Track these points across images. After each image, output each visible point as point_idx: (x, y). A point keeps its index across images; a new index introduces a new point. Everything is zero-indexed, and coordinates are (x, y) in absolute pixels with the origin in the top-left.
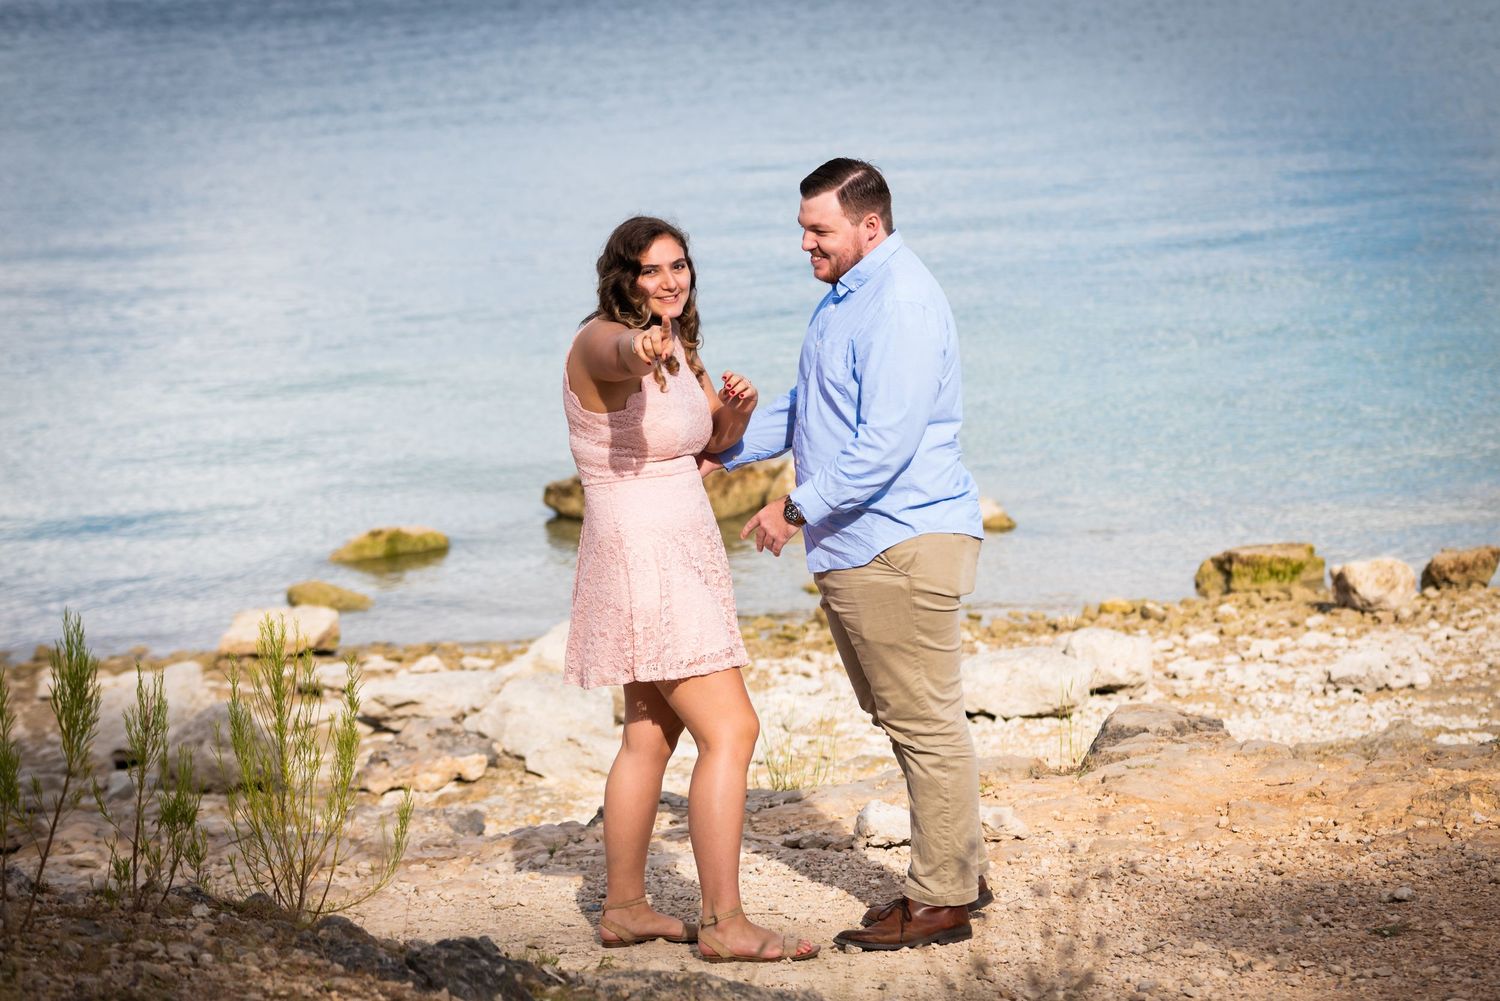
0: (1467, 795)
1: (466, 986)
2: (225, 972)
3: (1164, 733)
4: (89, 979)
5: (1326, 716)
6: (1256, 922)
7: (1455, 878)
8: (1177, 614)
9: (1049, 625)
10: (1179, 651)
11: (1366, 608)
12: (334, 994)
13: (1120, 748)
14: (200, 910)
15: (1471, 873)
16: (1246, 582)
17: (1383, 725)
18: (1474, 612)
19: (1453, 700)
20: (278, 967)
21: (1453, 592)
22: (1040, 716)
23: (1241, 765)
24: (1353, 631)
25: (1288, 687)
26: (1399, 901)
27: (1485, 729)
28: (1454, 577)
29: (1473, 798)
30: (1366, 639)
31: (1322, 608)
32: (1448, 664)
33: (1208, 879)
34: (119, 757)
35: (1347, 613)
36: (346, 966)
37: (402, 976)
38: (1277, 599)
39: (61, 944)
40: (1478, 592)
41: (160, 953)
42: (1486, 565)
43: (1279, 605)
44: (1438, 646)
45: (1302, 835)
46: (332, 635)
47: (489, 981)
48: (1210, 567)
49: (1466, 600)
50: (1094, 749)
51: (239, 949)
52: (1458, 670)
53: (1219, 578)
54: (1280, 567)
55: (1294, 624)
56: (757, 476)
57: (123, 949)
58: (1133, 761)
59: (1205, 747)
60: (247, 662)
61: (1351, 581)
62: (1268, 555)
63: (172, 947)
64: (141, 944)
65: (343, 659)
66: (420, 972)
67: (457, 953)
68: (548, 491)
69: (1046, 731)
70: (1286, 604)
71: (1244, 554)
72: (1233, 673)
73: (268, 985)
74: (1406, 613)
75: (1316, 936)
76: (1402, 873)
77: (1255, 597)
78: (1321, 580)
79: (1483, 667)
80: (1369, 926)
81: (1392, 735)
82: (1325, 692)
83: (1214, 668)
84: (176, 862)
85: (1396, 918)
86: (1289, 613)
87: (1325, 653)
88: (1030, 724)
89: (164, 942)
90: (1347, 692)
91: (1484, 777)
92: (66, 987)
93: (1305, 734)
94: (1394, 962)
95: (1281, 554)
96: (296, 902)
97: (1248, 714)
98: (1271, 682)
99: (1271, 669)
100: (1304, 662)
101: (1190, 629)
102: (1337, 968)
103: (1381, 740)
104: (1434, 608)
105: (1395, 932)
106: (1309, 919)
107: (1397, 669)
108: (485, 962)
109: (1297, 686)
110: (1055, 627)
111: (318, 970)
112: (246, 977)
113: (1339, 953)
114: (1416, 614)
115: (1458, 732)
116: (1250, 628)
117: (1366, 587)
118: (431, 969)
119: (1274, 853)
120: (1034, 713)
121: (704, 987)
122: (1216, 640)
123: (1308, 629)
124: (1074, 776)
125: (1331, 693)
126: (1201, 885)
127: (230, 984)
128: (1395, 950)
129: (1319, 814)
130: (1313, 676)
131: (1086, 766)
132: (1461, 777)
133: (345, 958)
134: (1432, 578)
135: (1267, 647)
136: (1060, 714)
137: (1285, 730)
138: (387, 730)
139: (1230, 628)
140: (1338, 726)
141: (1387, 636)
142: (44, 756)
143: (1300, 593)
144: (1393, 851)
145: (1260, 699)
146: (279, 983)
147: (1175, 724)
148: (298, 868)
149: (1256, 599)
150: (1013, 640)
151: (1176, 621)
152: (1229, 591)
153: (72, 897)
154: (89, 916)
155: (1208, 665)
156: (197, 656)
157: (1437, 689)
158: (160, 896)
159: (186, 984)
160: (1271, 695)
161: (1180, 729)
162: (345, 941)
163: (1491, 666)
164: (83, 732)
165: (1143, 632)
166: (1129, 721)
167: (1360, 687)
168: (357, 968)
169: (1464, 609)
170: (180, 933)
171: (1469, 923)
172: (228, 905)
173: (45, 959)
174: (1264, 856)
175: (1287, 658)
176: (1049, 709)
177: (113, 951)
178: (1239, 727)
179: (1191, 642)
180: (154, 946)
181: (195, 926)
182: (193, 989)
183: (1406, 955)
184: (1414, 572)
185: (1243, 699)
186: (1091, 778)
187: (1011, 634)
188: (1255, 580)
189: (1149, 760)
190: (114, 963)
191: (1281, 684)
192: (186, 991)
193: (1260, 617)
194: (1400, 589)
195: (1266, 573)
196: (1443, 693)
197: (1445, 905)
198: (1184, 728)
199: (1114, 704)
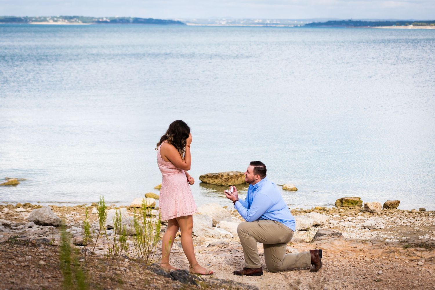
0: (394, 253)
1: (182, 280)
2: (132, 274)
3: (329, 235)
4: (103, 274)
5: (362, 234)
6: (349, 277)
7: (391, 270)
8: (331, 210)
9: (304, 211)
10: (331, 218)
11: (371, 212)
12: (154, 280)
13: (320, 238)
14: (126, 260)
15: (394, 269)
16: (346, 205)
17: (374, 237)
18: (394, 214)
19: (389, 232)
20: (143, 273)
21: (389, 209)
22: (302, 230)
23: (345, 243)
24: (368, 216)
25: (354, 227)
26: (379, 274)
27: (396, 239)
28: (390, 206)
29: (395, 253)
30: (371, 218)
31: (361, 211)
32: (388, 225)
33: (338, 267)
34: (108, 227)
35: (367, 213)
36: (157, 274)
37: (169, 277)
38: (352, 209)
39: (97, 266)
40: (395, 210)
41: (118, 269)
42: (397, 204)
43: (353, 210)
44: (386, 221)
45: (359, 259)
46: (154, 204)
47: (187, 279)
48: (338, 201)
49: (392, 211)
50: (314, 238)
51: (135, 269)
52: (390, 226)
53: (340, 204)
54: (353, 202)
55: (356, 214)
56: (244, 176)
57: (110, 267)
58: (323, 241)
59: (338, 238)
60: (136, 209)
61: (368, 206)
62: (351, 199)
63: (121, 268)
64: (114, 267)
65: (156, 209)
66: (173, 276)
67: (181, 273)
68: (200, 177)
69: (303, 233)
70: (354, 210)
71: (346, 199)
72: (343, 223)
73: (141, 277)
74: (379, 213)
75: (362, 281)
76: (380, 268)
77: (347, 208)
78: (362, 205)
79: (396, 226)
80: (373, 279)
81: (376, 239)
82: (362, 229)
83: (338, 222)
84: (122, 250)
85: (379, 278)
86: (354, 212)
87: (362, 220)
88: (300, 232)
89: (119, 267)
90: (367, 229)
91: (397, 249)
92: (98, 275)
93: (358, 237)
95: (354, 199)
96: (146, 260)
97: (346, 232)
98: (351, 226)
99: (351, 223)
100: (357, 222)
101: (334, 214)
102: (366, 288)
103: (374, 239)
104: (385, 213)
105: (379, 281)
106: (360, 277)
107: (378, 225)
108: (187, 275)
109: (356, 227)
110: (305, 212)
111: (151, 274)
112: (136, 275)
113: (366, 284)
114: (382, 213)
115: (390, 239)
116: (346, 214)
117: (371, 207)
118: (175, 276)
119: (353, 262)
120: (300, 229)
121: (232, 283)
122: (339, 216)
123: (358, 215)
124: (310, 243)
125: (363, 229)
126: (337, 268)
127: (133, 276)
128: (379, 284)
129: (361, 254)
130: (359, 225)
131: (312, 241)
133: (157, 272)
134: (385, 206)
135: (350, 218)
136: (306, 230)
137: (353, 236)
138: (165, 225)
139: (342, 214)
140: (365, 236)
141: (375, 218)
142: (93, 226)
143: (357, 207)
144: (378, 263)
145: (348, 229)
146: (143, 276)
147: (332, 233)
148: (147, 252)
149: (348, 208)
150: (296, 214)
151: (331, 212)
152: (342, 206)
153: (99, 256)
154: (103, 260)
155: (337, 221)
156: (126, 207)
157: (386, 230)
158: (118, 257)
159: (123, 276)
160: (351, 229)
161: (333, 234)
162: (157, 269)
163: (397, 225)
164: (104, 220)
165: (324, 214)
166: (322, 232)
167: (369, 228)
168: (159, 275)
169: (392, 213)
170: (122, 265)
171: (395, 280)
172: (132, 259)
173: (93, 269)
174: (351, 263)
175: (354, 221)
176: (304, 229)
177: (108, 268)
178: (345, 235)
179: (334, 217)
180: (117, 267)
181: (125, 263)
182: (125, 277)
183: (381, 286)
184: (382, 205)
185: (344, 229)
186: (313, 244)
187: (296, 212)
188: (348, 204)
189: (326, 241)
190: (108, 270)
191: (353, 226)
192: (123, 277)
193: (349, 212)
194: (378, 208)
195: (350, 203)
196: (387, 230)
197: (389, 275)
198: (334, 234)
199: (317, 228)
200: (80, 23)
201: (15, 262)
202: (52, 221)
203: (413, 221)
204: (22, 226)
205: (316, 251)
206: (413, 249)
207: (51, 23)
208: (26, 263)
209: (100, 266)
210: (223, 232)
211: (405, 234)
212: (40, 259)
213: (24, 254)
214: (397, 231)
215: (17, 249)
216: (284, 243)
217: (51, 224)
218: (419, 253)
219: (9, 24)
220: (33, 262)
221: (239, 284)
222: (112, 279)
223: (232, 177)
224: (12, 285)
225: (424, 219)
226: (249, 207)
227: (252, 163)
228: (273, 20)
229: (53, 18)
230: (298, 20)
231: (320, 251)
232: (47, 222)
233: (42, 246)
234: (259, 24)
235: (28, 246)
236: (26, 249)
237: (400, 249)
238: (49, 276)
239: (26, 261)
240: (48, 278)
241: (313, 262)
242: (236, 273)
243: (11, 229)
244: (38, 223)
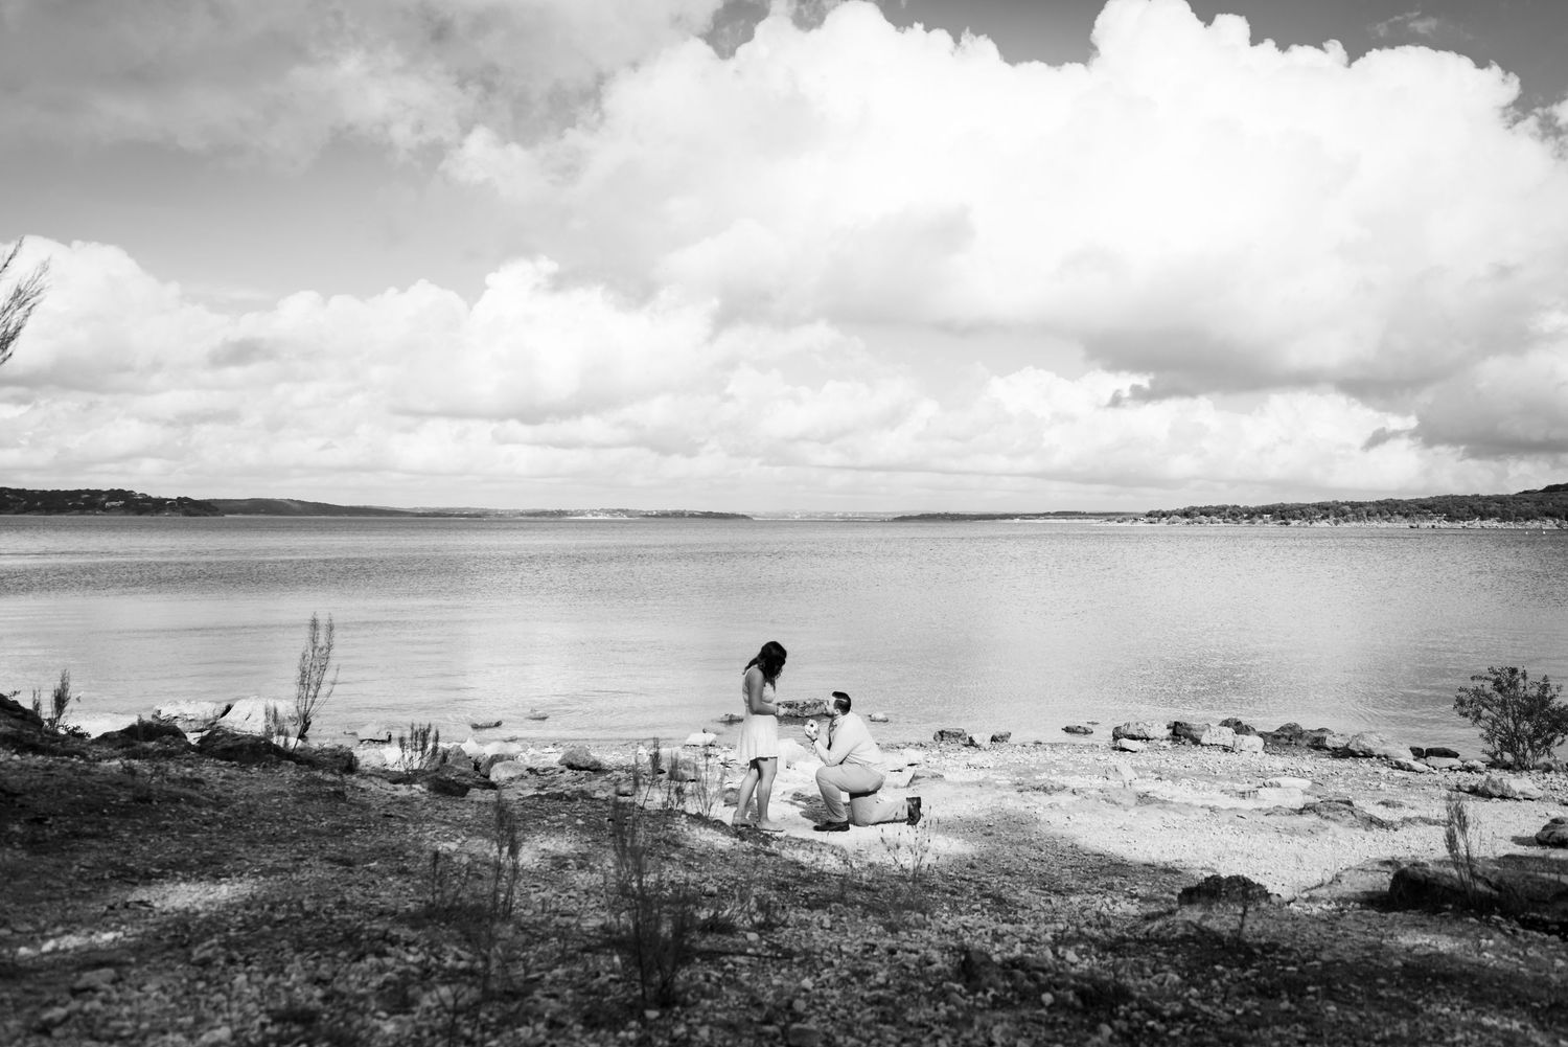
2: (690, 834)
3: (929, 777)
4: (655, 834)
5: (967, 774)
7: (1004, 820)
8: (929, 745)
10: (930, 755)
11: (977, 746)
13: (917, 781)
14: (684, 816)
15: (1008, 819)
16: (947, 738)
17: (982, 778)
18: (1004, 748)
19: (999, 771)
21: (998, 743)
22: (895, 771)
23: (948, 787)
24: (973, 752)
25: (958, 766)
26: (990, 825)
27: (1008, 780)
28: (999, 739)
29: (1006, 799)
30: (976, 753)
31: (966, 746)
32: (998, 762)
35: (972, 747)
38: (955, 743)
40: (1005, 743)
41: (674, 828)
42: (1007, 736)
44: (995, 757)
46: (713, 740)
48: (938, 733)
49: (1002, 745)
50: (911, 781)
51: (694, 827)
52: (1001, 764)
53: (940, 736)
54: (955, 734)
55: (959, 749)
57: (664, 826)
58: (921, 785)
61: (973, 739)
62: (952, 731)
63: (677, 826)
64: (668, 825)
65: (716, 747)
69: (897, 775)
70: (957, 744)
71: (947, 730)
72: (943, 762)
74: (987, 748)
75: (970, 835)
78: (966, 738)
80: (983, 833)
81: (985, 780)
82: (967, 768)
83: (939, 760)
84: (678, 802)
85: (989, 830)
86: (958, 746)
87: (967, 757)
89: (675, 825)
90: (972, 768)
92: (649, 837)
93: (962, 779)
94: (989, 843)
95: (956, 731)
96: (708, 814)
97: (949, 773)
98: (953, 765)
99: (954, 761)
100: (961, 759)
101: (932, 749)
103: (982, 781)
104: (994, 747)
105: (990, 835)
106: (967, 828)
107: (985, 763)
113: (975, 839)
114: (990, 748)
115: (1001, 780)
116: (947, 750)
117: (977, 742)
122: (939, 752)
123: (963, 751)
124: (905, 788)
129: (969, 802)
130: (964, 763)
131: (908, 786)
132: (1005, 793)
134: (994, 739)
135: (952, 755)
136: (900, 771)
139: (943, 750)
140: (970, 777)
141: (982, 753)
143: (960, 741)
145: (950, 769)
147: (932, 775)
148: (708, 805)
149: (949, 742)
151: (929, 747)
152: (942, 740)
153: (651, 810)
154: (654, 817)
155: (937, 759)
156: (683, 745)
157: (995, 768)
158: (674, 812)
159: (680, 837)
160: (953, 768)
161: (933, 777)
163: (1009, 763)
165: (921, 749)
166: (920, 774)
167: (976, 767)
169: (1002, 747)
170: (679, 822)
171: (1008, 832)
172: (692, 815)
174: (955, 812)
175: (957, 758)
176: (897, 769)
177: (661, 827)
178: (947, 776)
179: (933, 753)
180: (672, 826)
181: (682, 820)
182: (682, 838)
184: (990, 738)
185: (947, 769)
188: (949, 737)
189: (925, 785)
190: (662, 830)
192: (680, 839)
193: (951, 747)
194: (986, 742)
195: (952, 736)
196: (997, 769)
197: (1002, 827)
198: (936, 777)
199: (915, 767)
200: (625, 518)
201: (546, 822)
202: (589, 764)
203: (1028, 757)
204: (551, 771)
205: (913, 798)
206: (1029, 793)
207: (590, 517)
208: (561, 823)
209: (651, 825)
210: (799, 776)
211: (1019, 774)
212: (578, 817)
213: (557, 811)
214: (1009, 770)
215: (548, 804)
216: (874, 792)
217: (587, 769)
218: (1036, 799)
219: (538, 518)
220: (569, 822)
221: (822, 843)
222: (668, 843)
223: (809, 706)
224: (543, 853)
225: (1040, 754)
226: (829, 748)
227: (836, 694)
228: (855, 513)
229: (591, 512)
230: (884, 513)
231: (919, 799)
232: (582, 765)
233: (580, 800)
234: (839, 517)
235: (561, 800)
236: (559, 804)
237: (1014, 793)
238: (589, 839)
239: (559, 820)
240: (588, 842)
241: (910, 814)
242: (817, 829)
243: (538, 774)
244: (571, 766)
